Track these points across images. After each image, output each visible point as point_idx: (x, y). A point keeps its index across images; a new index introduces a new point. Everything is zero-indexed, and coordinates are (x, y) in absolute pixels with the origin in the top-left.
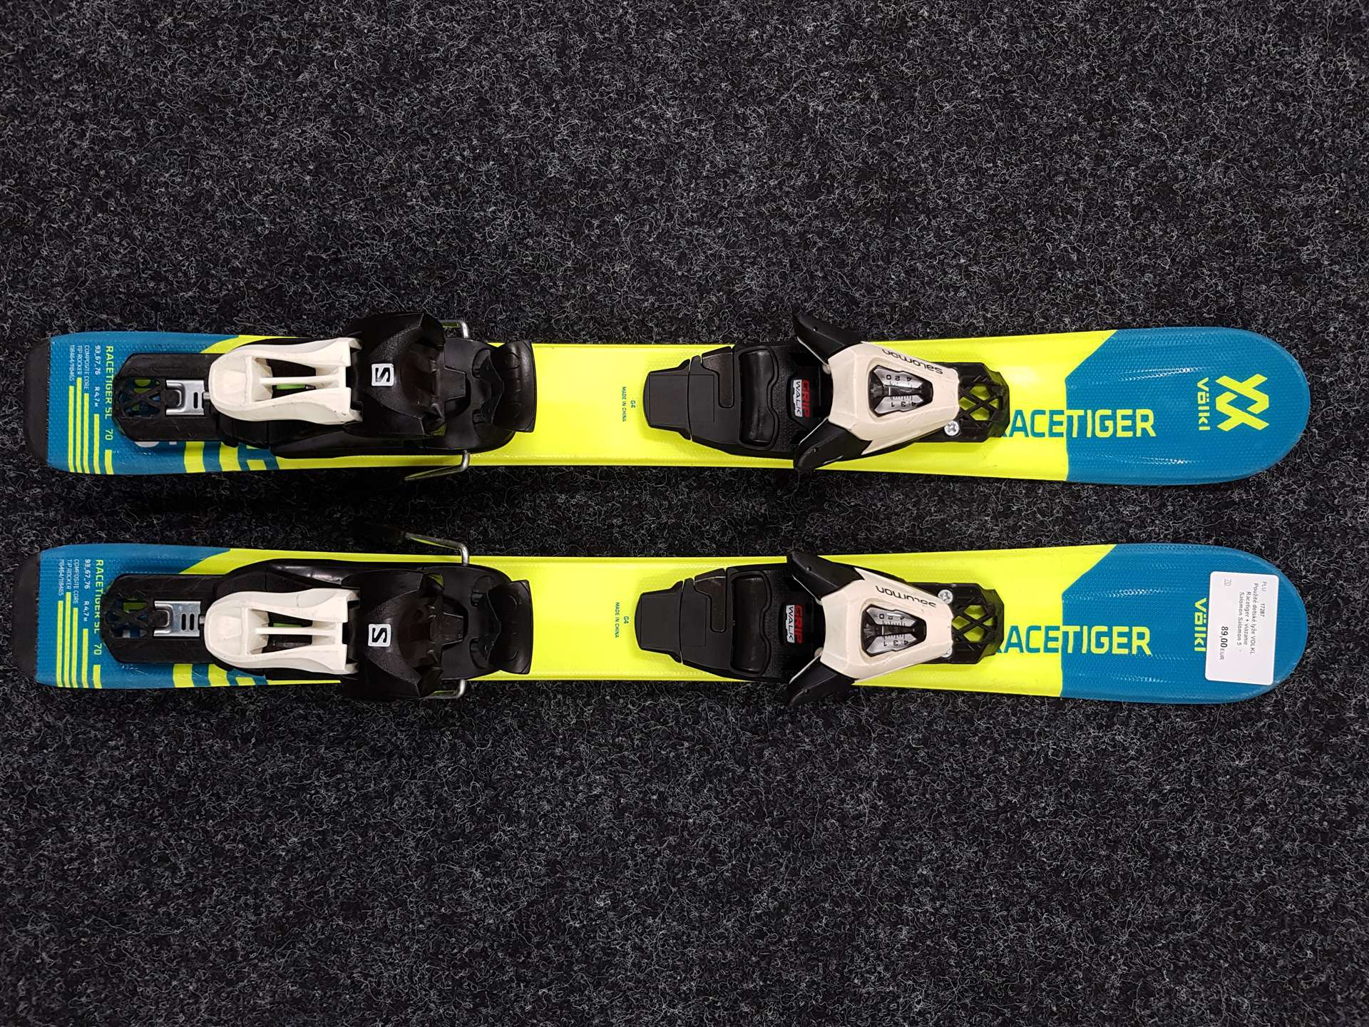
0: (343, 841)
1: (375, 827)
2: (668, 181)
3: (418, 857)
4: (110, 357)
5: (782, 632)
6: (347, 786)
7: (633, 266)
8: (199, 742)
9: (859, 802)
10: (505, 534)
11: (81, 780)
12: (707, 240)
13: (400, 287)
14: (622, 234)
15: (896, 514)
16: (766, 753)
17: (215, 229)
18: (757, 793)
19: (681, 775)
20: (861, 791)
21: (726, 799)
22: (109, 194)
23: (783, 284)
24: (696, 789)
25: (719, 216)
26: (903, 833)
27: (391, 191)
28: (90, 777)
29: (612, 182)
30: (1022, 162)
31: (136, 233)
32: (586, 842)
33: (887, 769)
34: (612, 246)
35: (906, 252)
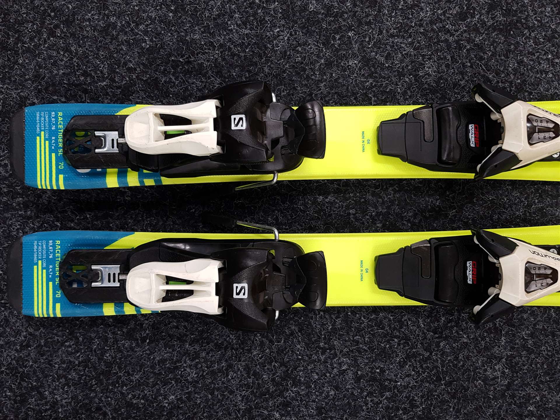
0: (200, 398)
1: (218, 389)
2: (379, 11)
3: (243, 406)
4: (60, 119)
5: (466, 277)
6: (202, 367)
7: (360, 62)
8: (117, 342)
9: (495, 370)
10: (288, 220)
11: (50, 365)
12: (402, 45)
13: (225, 78)
14: (353, 42)
15: (515, 204)
16: (442, 344)
17: (118, 45)
18: (437, 367)
19: (393, 357)
20: (496, 365)
21: (419, 371)
22: (57, 26)
23: (447, 71)
24: (402, 365)
25: (409, 31)
26: (520, 387)
27: (219, 21)
28: (55, 363)
29: (347, 13)
31: (73, 49)
32: (339, 396)
33: (511, 351)
34: (347, 50)
35: (517, 51)
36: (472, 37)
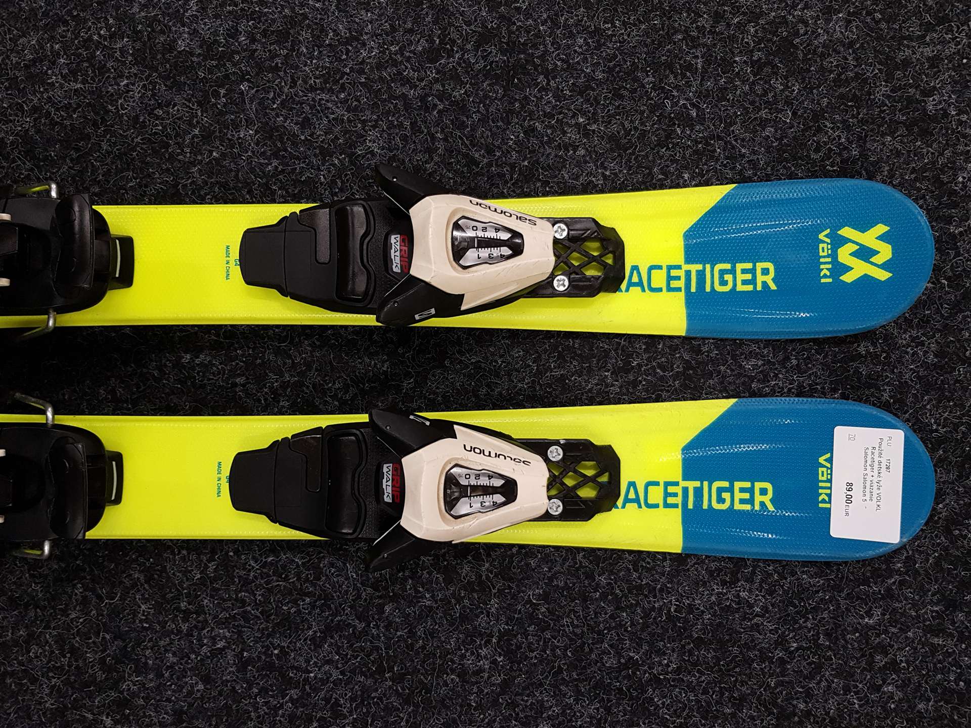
1: (12, 674)
2: (293, 49)
3: (52, 704)
5: (381, 491)
7: (257, 132)
9: (479, 658)
10: (132, 393)
12: (330, 105)
13: (38, 159)
14: (247, 101)
15: (517, 370)
16: (387, 609)
18: (378, 649)
19: (303, 630)
20: (480, 647)
21: (347, 654)
24: (316, 644)
25: (342, 82)
26: (524, 689)
27: (33, 70)
29: (238, 53)
30: (640, 22)
32: (211, 694)
33: (507, 624)
34: (238, 113)
35: (525, 112)
36: (447, 90)
